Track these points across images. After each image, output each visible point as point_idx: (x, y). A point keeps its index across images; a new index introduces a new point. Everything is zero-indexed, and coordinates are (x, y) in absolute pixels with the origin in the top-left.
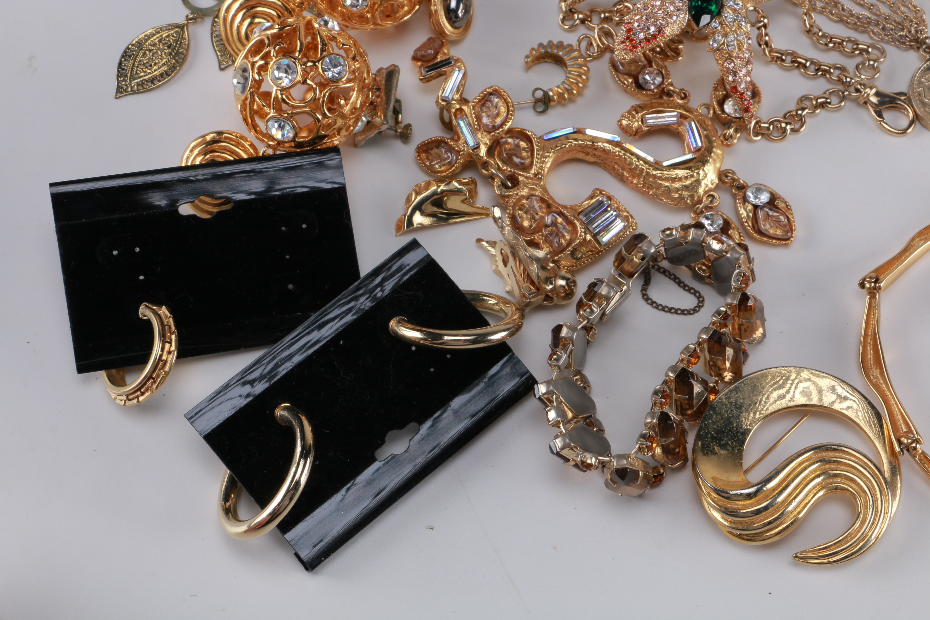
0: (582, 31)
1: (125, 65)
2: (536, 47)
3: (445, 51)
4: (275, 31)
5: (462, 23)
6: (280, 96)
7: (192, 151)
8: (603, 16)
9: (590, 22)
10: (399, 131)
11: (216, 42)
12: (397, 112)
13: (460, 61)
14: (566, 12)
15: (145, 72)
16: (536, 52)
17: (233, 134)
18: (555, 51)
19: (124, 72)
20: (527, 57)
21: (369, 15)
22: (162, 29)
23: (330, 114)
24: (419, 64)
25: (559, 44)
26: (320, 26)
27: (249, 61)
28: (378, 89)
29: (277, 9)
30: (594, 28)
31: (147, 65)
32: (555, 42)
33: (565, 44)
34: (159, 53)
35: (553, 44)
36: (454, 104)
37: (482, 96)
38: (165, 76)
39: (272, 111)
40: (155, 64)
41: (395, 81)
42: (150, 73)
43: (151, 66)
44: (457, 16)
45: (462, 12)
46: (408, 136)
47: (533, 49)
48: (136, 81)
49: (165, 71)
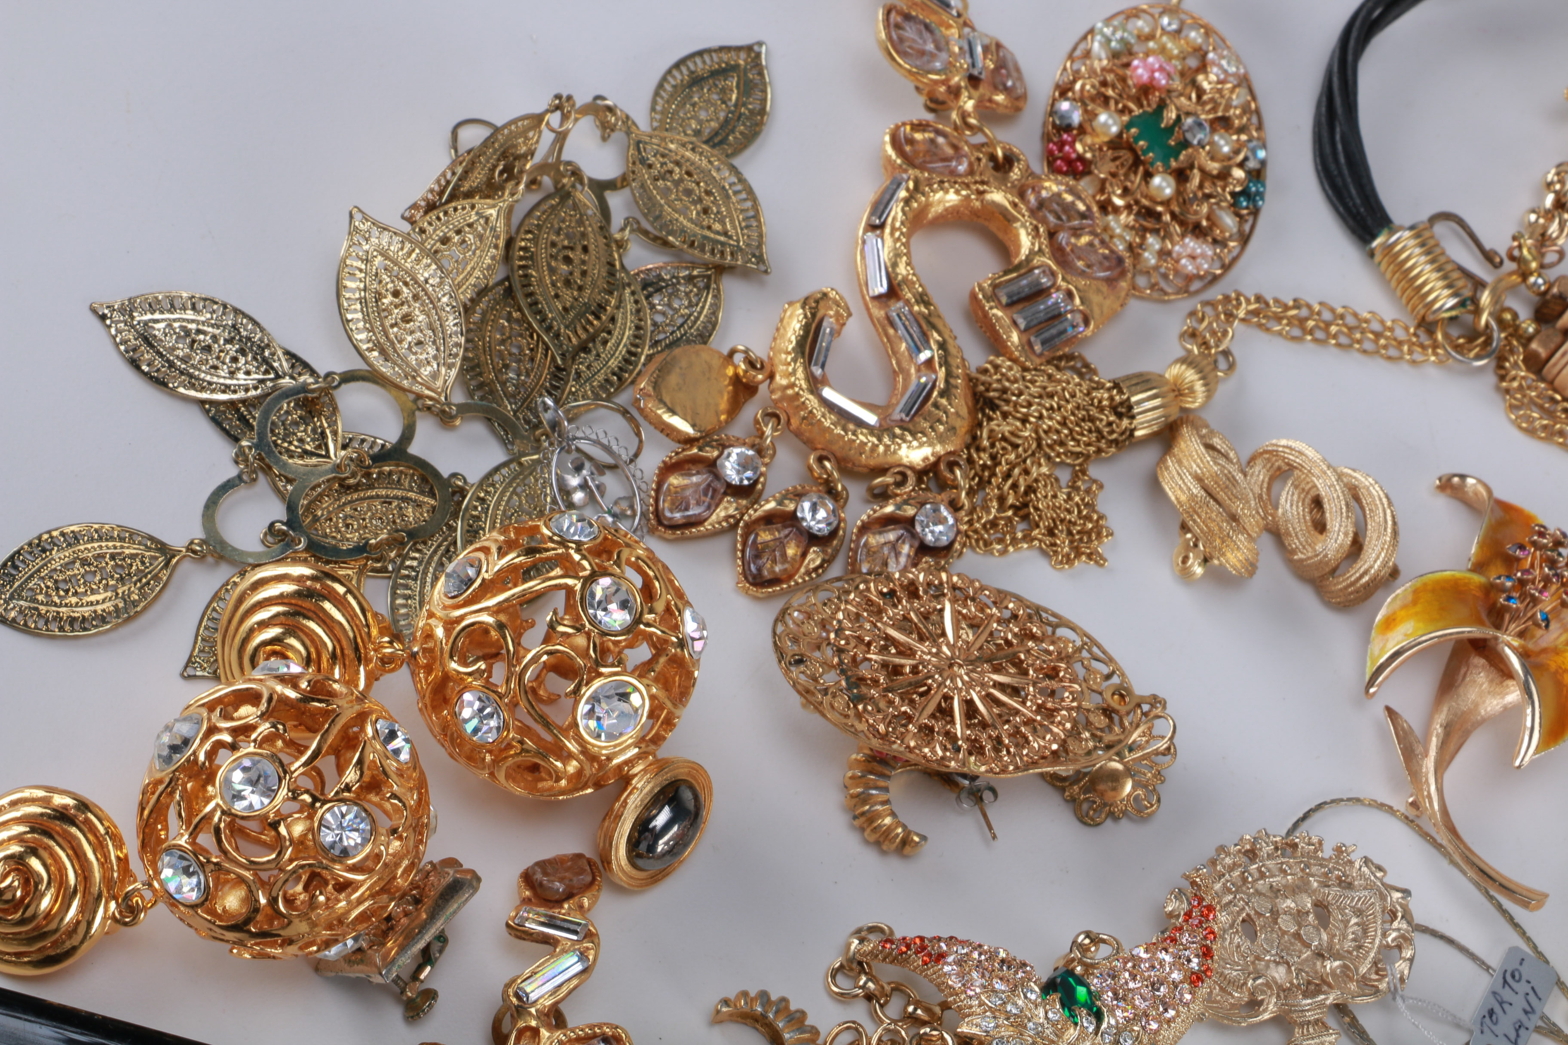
0: (859, 1012)
1: (23, 561)
2: (753, 994)
3: (586, 902)
4: (292, 694)
5: (653, 866)
6: (216, 819)
7: (14, 804)
8: (911, 1009)
9: (881, 1006)
10: (409, 994)
11: (209, 619)
12: (427, 957)
13: (596, 941)
14: (851, 960)
15: (47, 595)
16: (746, 1003)
17: (105, 823)
18: (781, 1025)
19: (14, 572)
20: (726, 1002)
21: (488, 758)
22: (134, 537)
23: (285, 907)
24: (527, 893)
25: (798, 1015)
26: (374, 737)
27: (209, 719)
28: (417, 901)
29: (339, 641)
30: (882, 1022)
31: (61, 585)
32: (793, 1007)
33: (807, 1023)
34: (98, 578)
35: (787, 1008)
36: (530, 1014)
37: (587, 1034)
38: (77, 626)
39: (186, 837)
40: (76, 594)
41: (455, 906)
42: (56, 605)
43: (67, 591)
44: (652, 848)
45: (666, 843)
46: (418, 1014)
47: (745, 994)
48: (22, 603)
49: (83, 617)
